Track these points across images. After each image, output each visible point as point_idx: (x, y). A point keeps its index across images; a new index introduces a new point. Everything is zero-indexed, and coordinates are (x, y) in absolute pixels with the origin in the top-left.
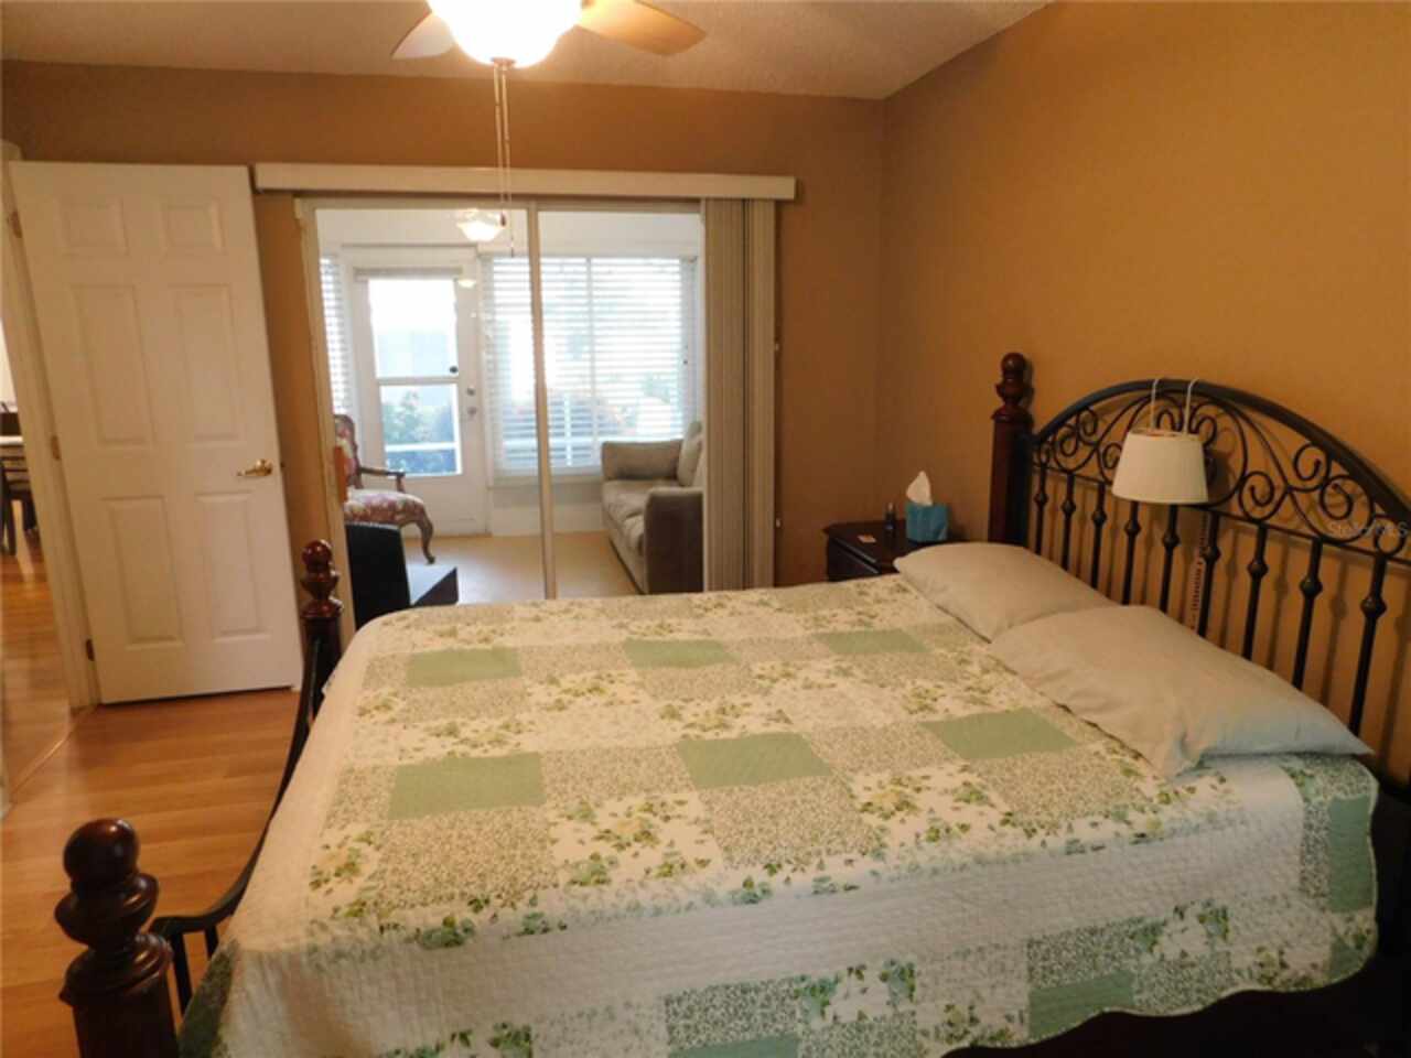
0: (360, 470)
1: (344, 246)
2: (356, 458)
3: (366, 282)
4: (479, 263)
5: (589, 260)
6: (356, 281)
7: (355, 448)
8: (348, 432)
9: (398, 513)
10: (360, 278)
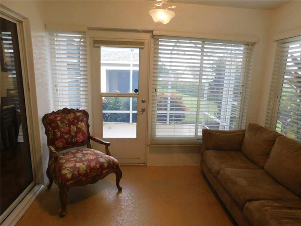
0: (90, 138)
1: (90, 29)
2: (88, 131)
3: (99, 47)
4: (152, 40)
5: (203, 42)
6: (94, 47)
7: (88, 126)
8: (85, 119)
9: (104, 169)
10: (96, 45)
